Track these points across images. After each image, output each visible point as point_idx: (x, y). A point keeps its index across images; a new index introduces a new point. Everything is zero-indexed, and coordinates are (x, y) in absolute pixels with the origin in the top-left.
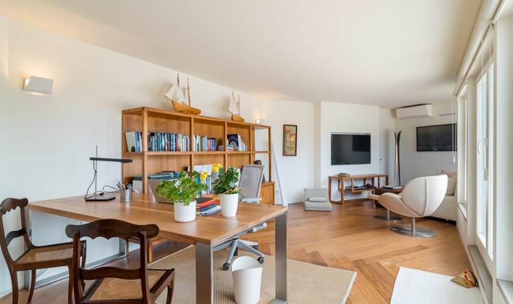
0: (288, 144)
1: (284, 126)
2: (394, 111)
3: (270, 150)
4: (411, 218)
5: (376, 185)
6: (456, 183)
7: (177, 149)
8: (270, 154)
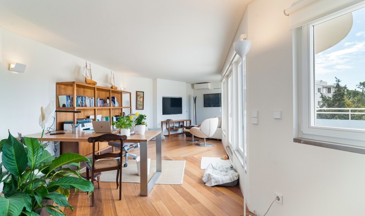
0: (139, 103)
1: (137, 92)
2: (193, 85)
3: (131, 106)
4: (204, 139)
5: (185, 125)
6: (221, 122)
7: (86, 106)
8: (131, 109)
